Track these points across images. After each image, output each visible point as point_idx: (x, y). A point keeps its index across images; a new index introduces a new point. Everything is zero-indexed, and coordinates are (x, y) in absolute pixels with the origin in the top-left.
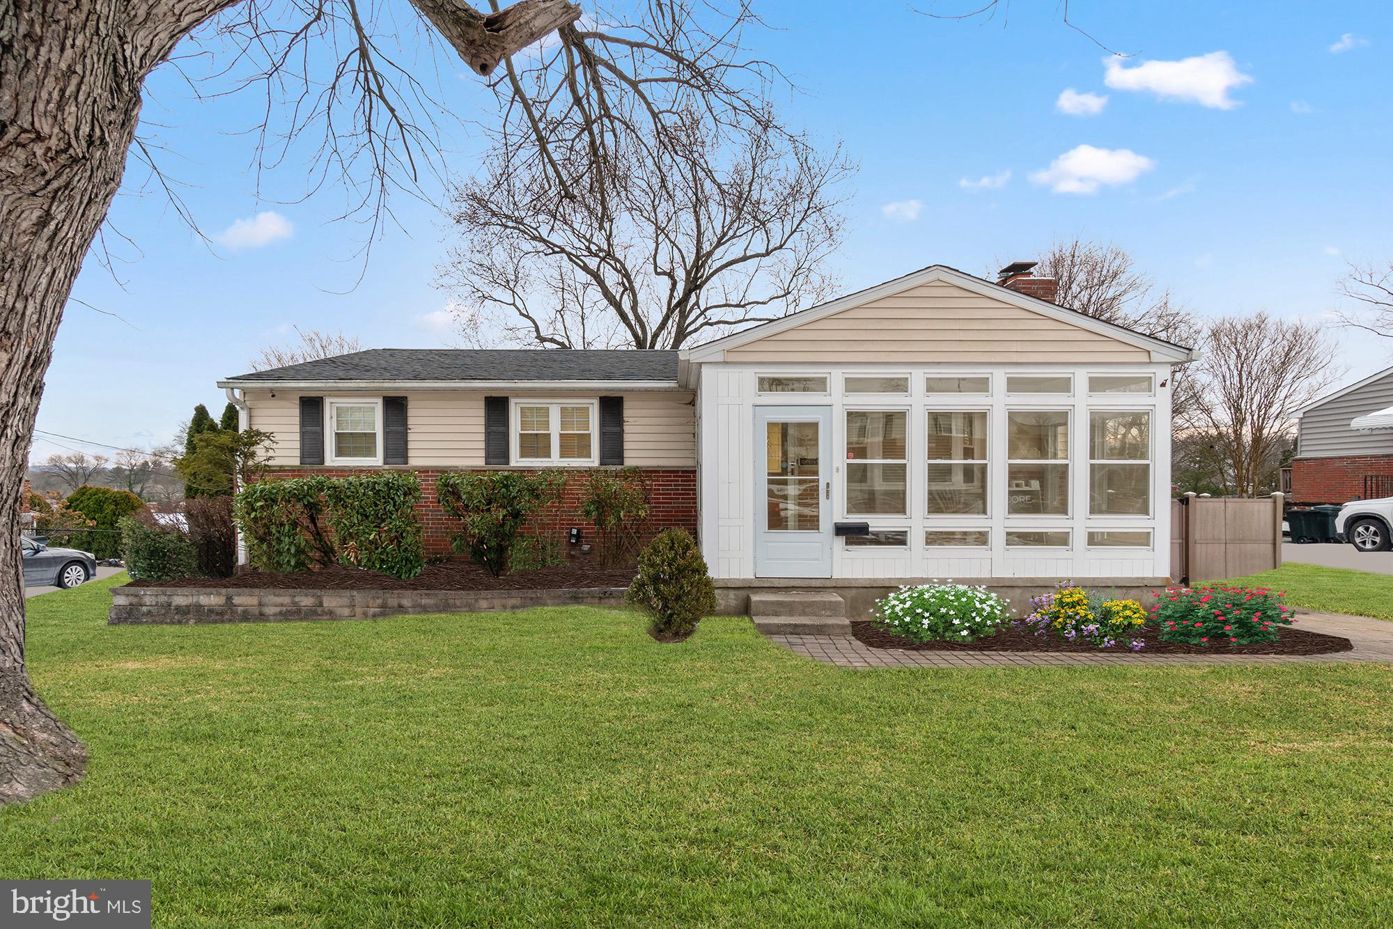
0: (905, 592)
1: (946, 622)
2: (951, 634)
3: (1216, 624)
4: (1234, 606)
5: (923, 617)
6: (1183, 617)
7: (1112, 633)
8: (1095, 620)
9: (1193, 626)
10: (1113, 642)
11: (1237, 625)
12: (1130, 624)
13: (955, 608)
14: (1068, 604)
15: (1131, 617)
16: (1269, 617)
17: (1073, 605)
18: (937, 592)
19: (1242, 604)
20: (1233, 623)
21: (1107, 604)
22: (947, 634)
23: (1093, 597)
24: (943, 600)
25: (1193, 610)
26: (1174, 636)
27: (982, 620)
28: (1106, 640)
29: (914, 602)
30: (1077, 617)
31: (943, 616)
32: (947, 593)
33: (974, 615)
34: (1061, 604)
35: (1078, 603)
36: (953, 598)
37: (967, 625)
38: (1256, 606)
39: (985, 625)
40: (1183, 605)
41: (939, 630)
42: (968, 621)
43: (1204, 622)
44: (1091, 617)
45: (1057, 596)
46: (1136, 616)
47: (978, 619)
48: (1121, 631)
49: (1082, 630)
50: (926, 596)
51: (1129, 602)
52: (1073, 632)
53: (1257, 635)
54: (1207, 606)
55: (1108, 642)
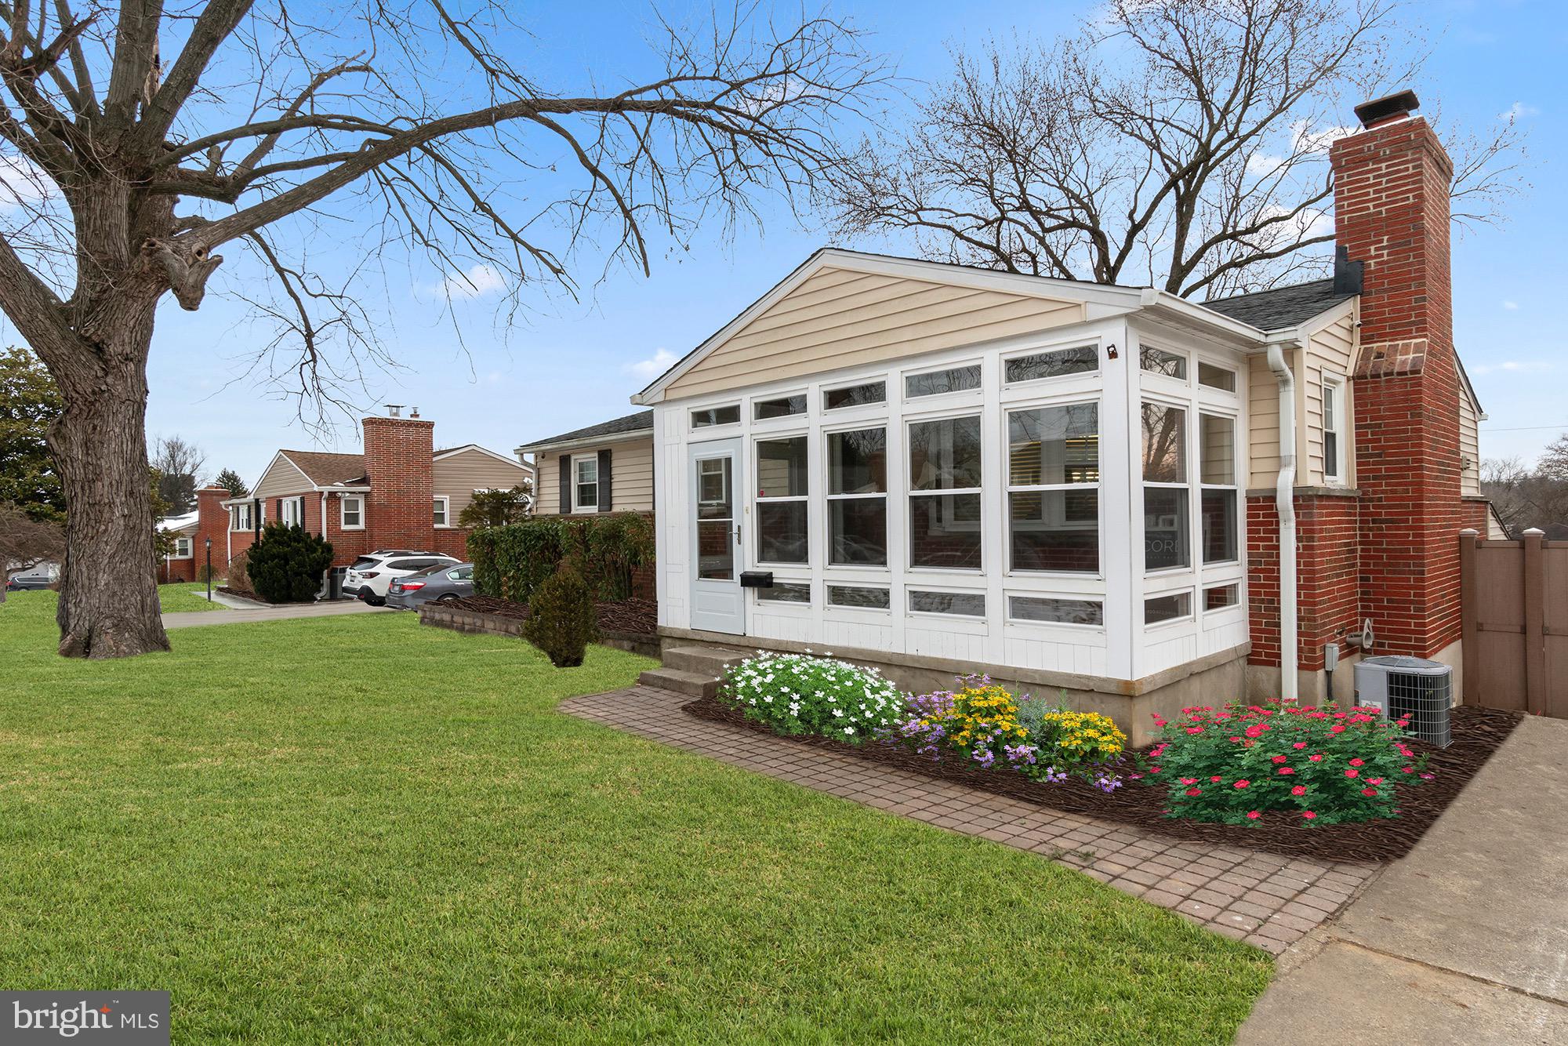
0: (766, 660)
1: (823, 711)
2: (830, 729)
3: (1276, 784)
4: (1310, 745)
5: (791, 699)
6: (1212, 769)
7: (1061, 761)
8: (1030, 740)
9: (1231, 787)
10: (1063, 776)
11: (1315, 786)
12: (1094, 751)
13: (836, 694)
14: (979, 710)
15: (1096, 740)
16: (1378, 768)
17: (989, 712)
18: (811, 667)
19: (1326, 741)
20: (1309, 782)
21: (1053, 716)
22: (824, 729)
23: (1026, 704)
24: (818, 680)
25: (1231, 755)
26: (1194, 808)
27: (875, 716)
28: (1050, 771)
29: (777, 676)
30: (997, 732)
31: (819, 703)
32: (826, 671)
33: (863, 707)
34: (967, 708)
35: (999, 710)
36: (833, 679)
37: (853, 720)
38: (1354, 746)
39: (879, 725)
40: (1212, 743)
41: (814, 722)
42: (855, 715)
43: (1252, 779)
44: (1022, 733)
45: (959, 696)
46: (1105, 738)
47: (868, 714)
48: (1077, 759)
49: (1005, 752)
50: (795, 670)
51: (1094, 717)
52: (990, 755)
53: (1355, 804)
54: (1258, 745)
55: (1054, 775)
